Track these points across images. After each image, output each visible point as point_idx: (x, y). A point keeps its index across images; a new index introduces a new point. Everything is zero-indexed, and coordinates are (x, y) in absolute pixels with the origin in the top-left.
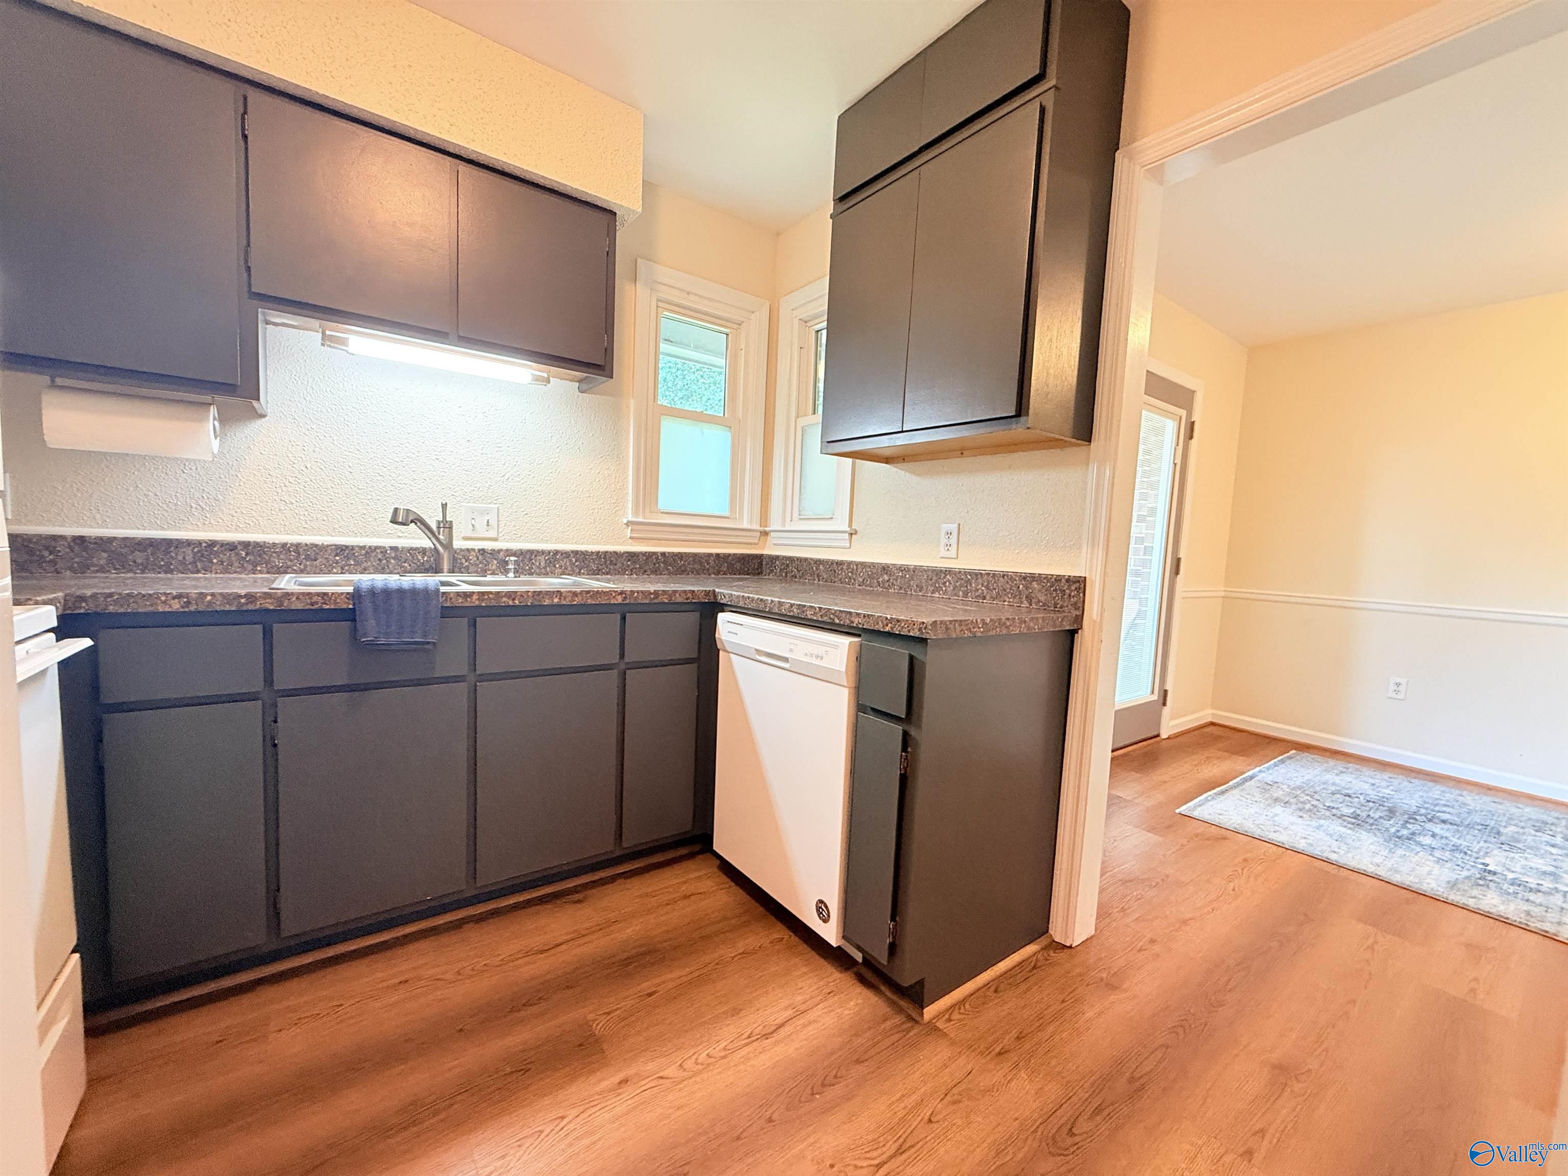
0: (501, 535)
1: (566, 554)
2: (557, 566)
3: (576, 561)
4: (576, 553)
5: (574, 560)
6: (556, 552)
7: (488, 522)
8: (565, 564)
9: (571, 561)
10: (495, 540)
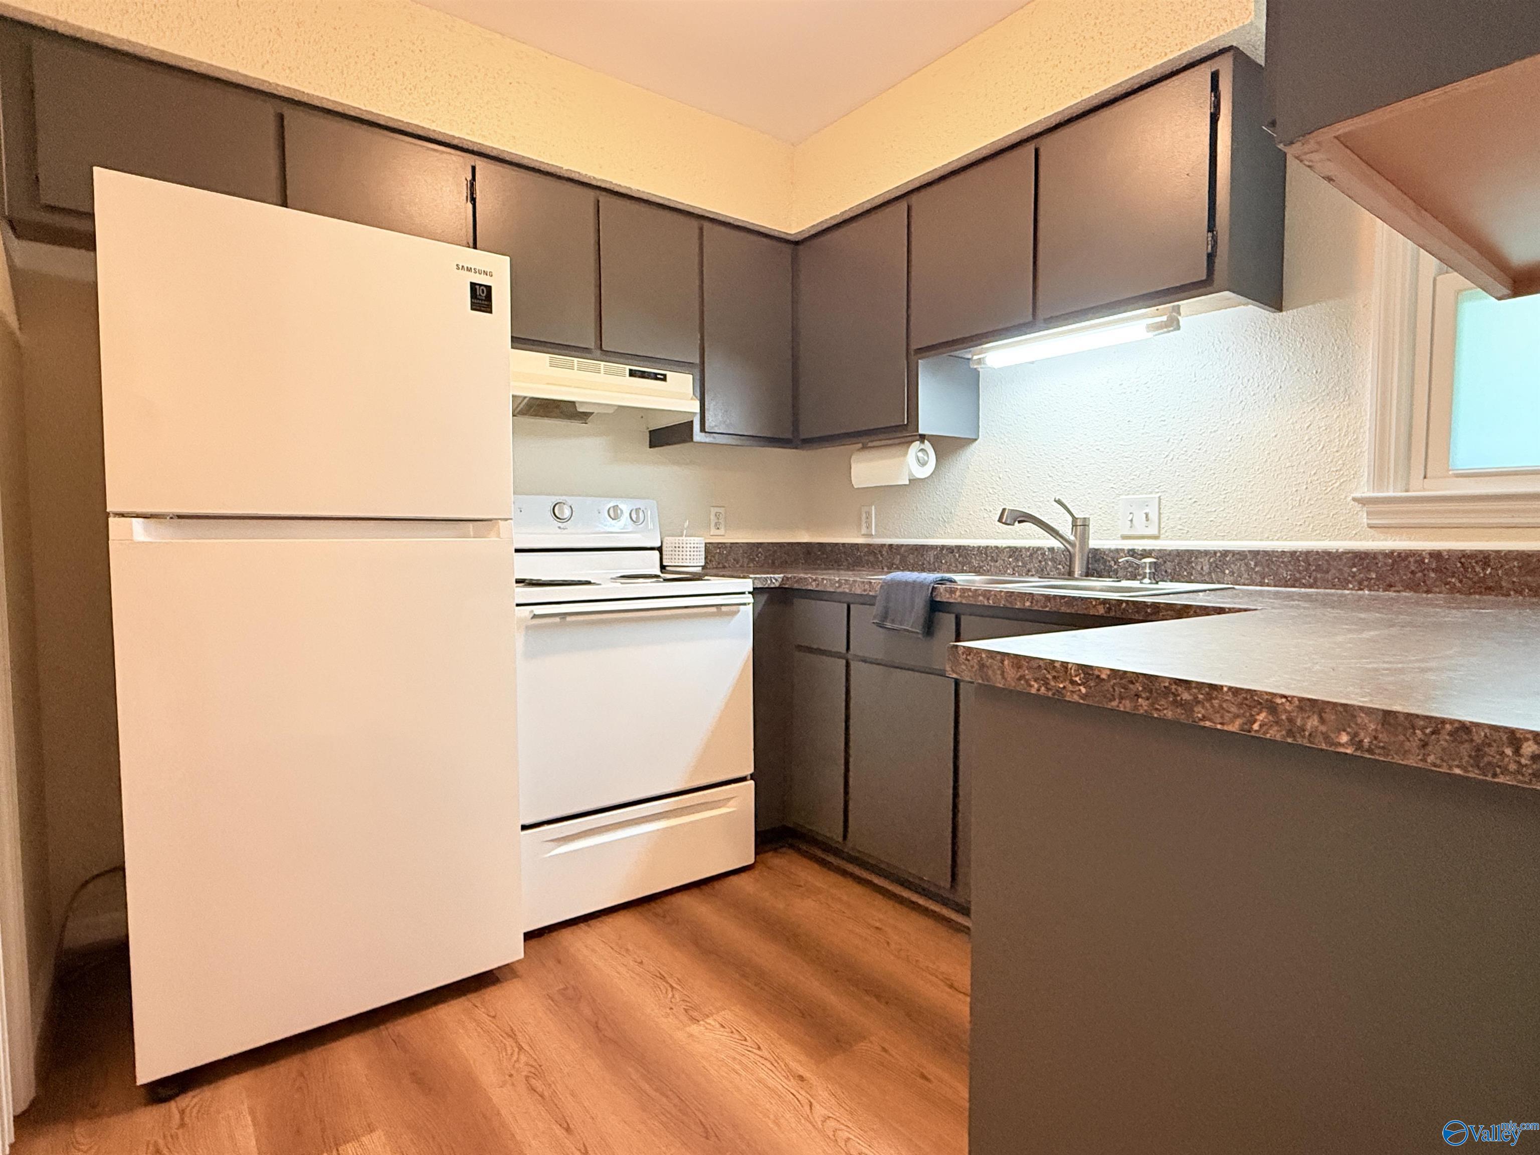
0: (1163, 531)
1: (1241, 556)
2: (1227, 572)
3: (1256, 565)
4: (1255, 553)
5: (1252, 563)
6: (1225, 553)
7: (1147, 515)
8: (1239, 569)
9: (1247, 565)
10: (1156, 537)
